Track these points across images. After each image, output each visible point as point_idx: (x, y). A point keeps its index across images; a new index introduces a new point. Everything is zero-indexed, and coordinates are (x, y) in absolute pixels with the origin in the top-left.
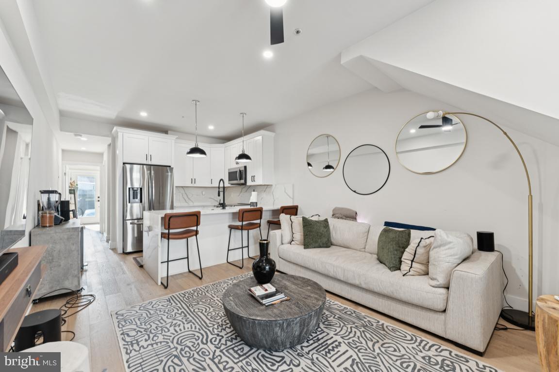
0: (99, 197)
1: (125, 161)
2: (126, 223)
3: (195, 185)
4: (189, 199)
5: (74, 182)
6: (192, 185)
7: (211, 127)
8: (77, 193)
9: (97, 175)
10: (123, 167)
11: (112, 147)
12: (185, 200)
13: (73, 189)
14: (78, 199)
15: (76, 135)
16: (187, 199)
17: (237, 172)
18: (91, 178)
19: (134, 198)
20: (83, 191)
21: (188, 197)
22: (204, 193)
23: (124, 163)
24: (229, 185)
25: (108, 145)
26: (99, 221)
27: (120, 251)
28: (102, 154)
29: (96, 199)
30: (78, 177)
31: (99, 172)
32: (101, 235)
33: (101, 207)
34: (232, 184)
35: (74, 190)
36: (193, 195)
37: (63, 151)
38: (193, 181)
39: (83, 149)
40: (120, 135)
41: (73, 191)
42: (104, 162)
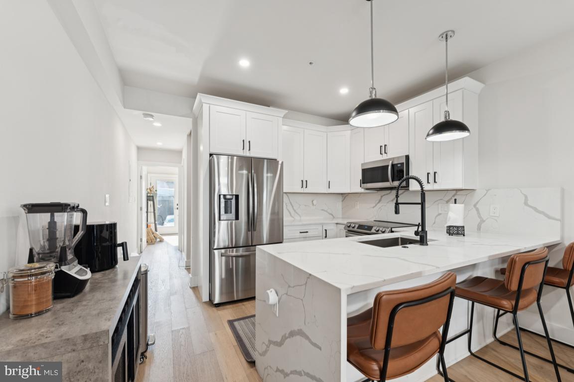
0: (177, 205)
1: (212, 151)
2: (214, 252)
3: (306, 191)
4: (295, 211)
5: (153, 187)
6: (302, 191)
7: (344, 91)
8: (157, 200)
9: (176, 179)
10: (210, 161)
11: (193, 136)
12: (290, 213)
13: (151, 195)
14: (158, 206)
15: (146, 115)
16: (293, 212)
17: (388, 166)
18: (170, 183)
19: (226, 212)
20: (162, 197)
21: (293, 209)
22: (315, 202)
23: (211, 155)
24: (363, 191)
25: (188, 135)
26: (177, 232)
27: (206, 298)
28: (180, 152)
29: (175, 206)
30: (158, 182)
31: (177, 176)
32: (179, 254)
33: (180, 216)
34: (367, 189)
35: (153, 197)
36: (300, 205)
37: (139, 149)
38: (304, 184)
39: (159, 144)
40: (205, 108)
41: (151, 198)
42: (182, 162)
